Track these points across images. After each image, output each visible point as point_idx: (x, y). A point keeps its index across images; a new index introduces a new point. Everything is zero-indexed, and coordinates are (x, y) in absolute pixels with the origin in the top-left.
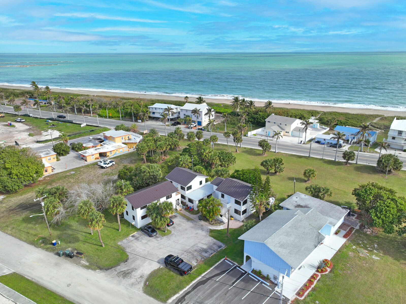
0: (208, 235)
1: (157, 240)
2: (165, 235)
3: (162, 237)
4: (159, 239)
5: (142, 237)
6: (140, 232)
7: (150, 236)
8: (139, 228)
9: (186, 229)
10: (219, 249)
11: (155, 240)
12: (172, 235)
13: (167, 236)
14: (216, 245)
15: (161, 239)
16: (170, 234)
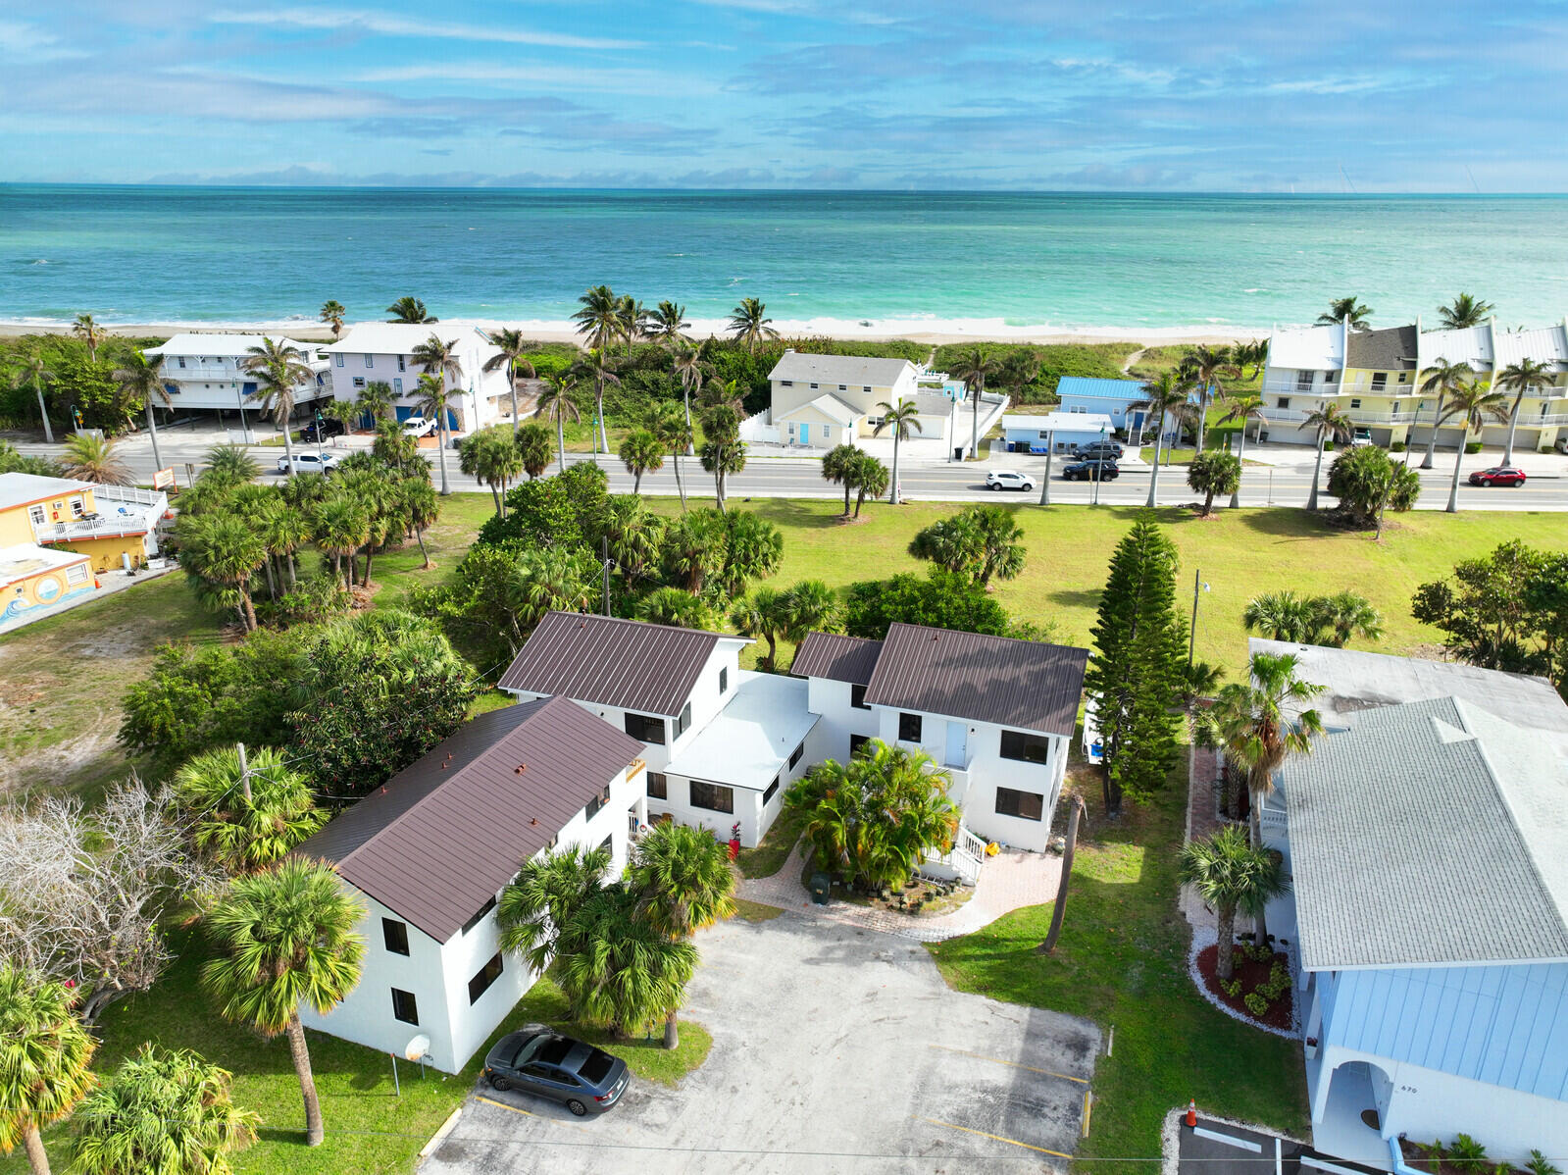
0: (944, 989)
2: (681, 1071)
3: (669, 1092)
4: (657, 1112)
5: (521, 1135)
6: (491, 1104)
7: (585, 1109)
8: (457, 1071)
9: (788, 987)
10: (1089, 1064)
11: (634, 1128)
12: (724, 1052)
13: (697, 1075)
14: (1047, 1043)
15: (675, 1109)
16: (710, 1055)
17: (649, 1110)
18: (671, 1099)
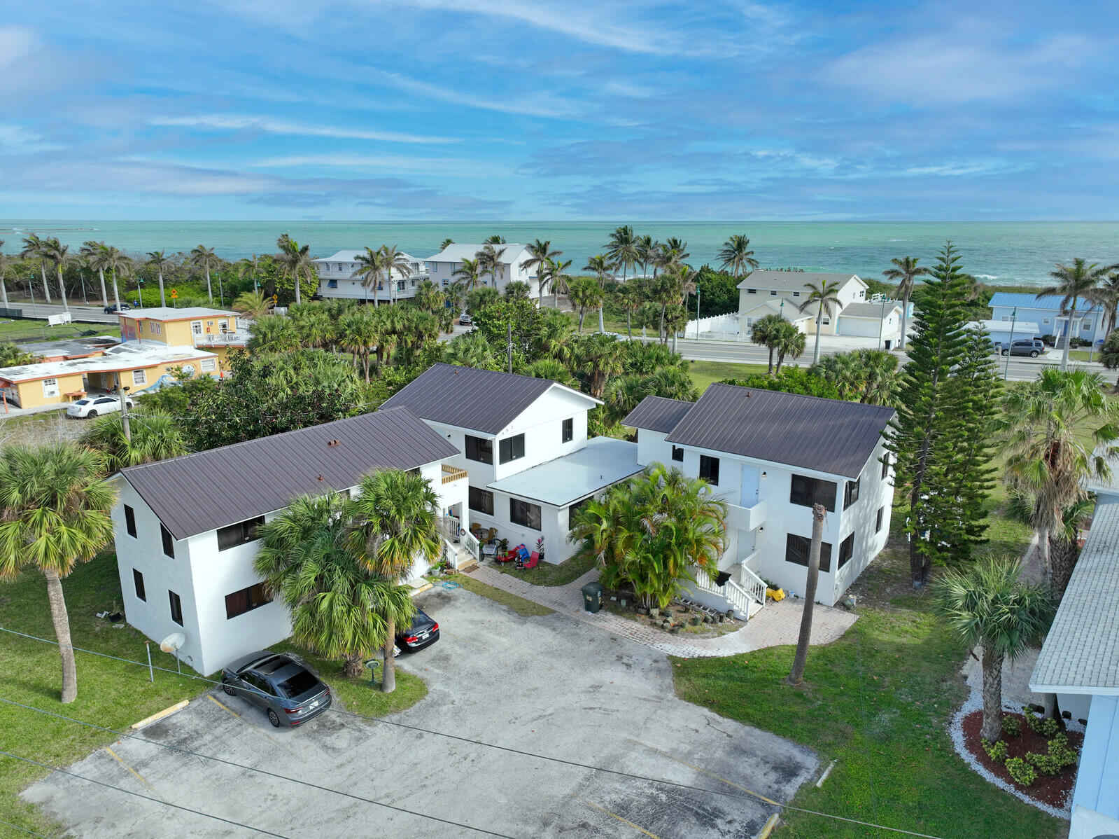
0: (670, 696)
1: (325, 747)
2: (382, 710)
3: (363, 726)
4: (341, 739)
6: (214, 701)
7: (280, 719)
8: (206, 675)
9: (521, 667)
11: (313, 746)
12: (434, 704)
13: (395, 718)
14: (753, 761)
15: (358, 739)
16: (417, 705)
17: (336, 735)
18: (360, 731)
